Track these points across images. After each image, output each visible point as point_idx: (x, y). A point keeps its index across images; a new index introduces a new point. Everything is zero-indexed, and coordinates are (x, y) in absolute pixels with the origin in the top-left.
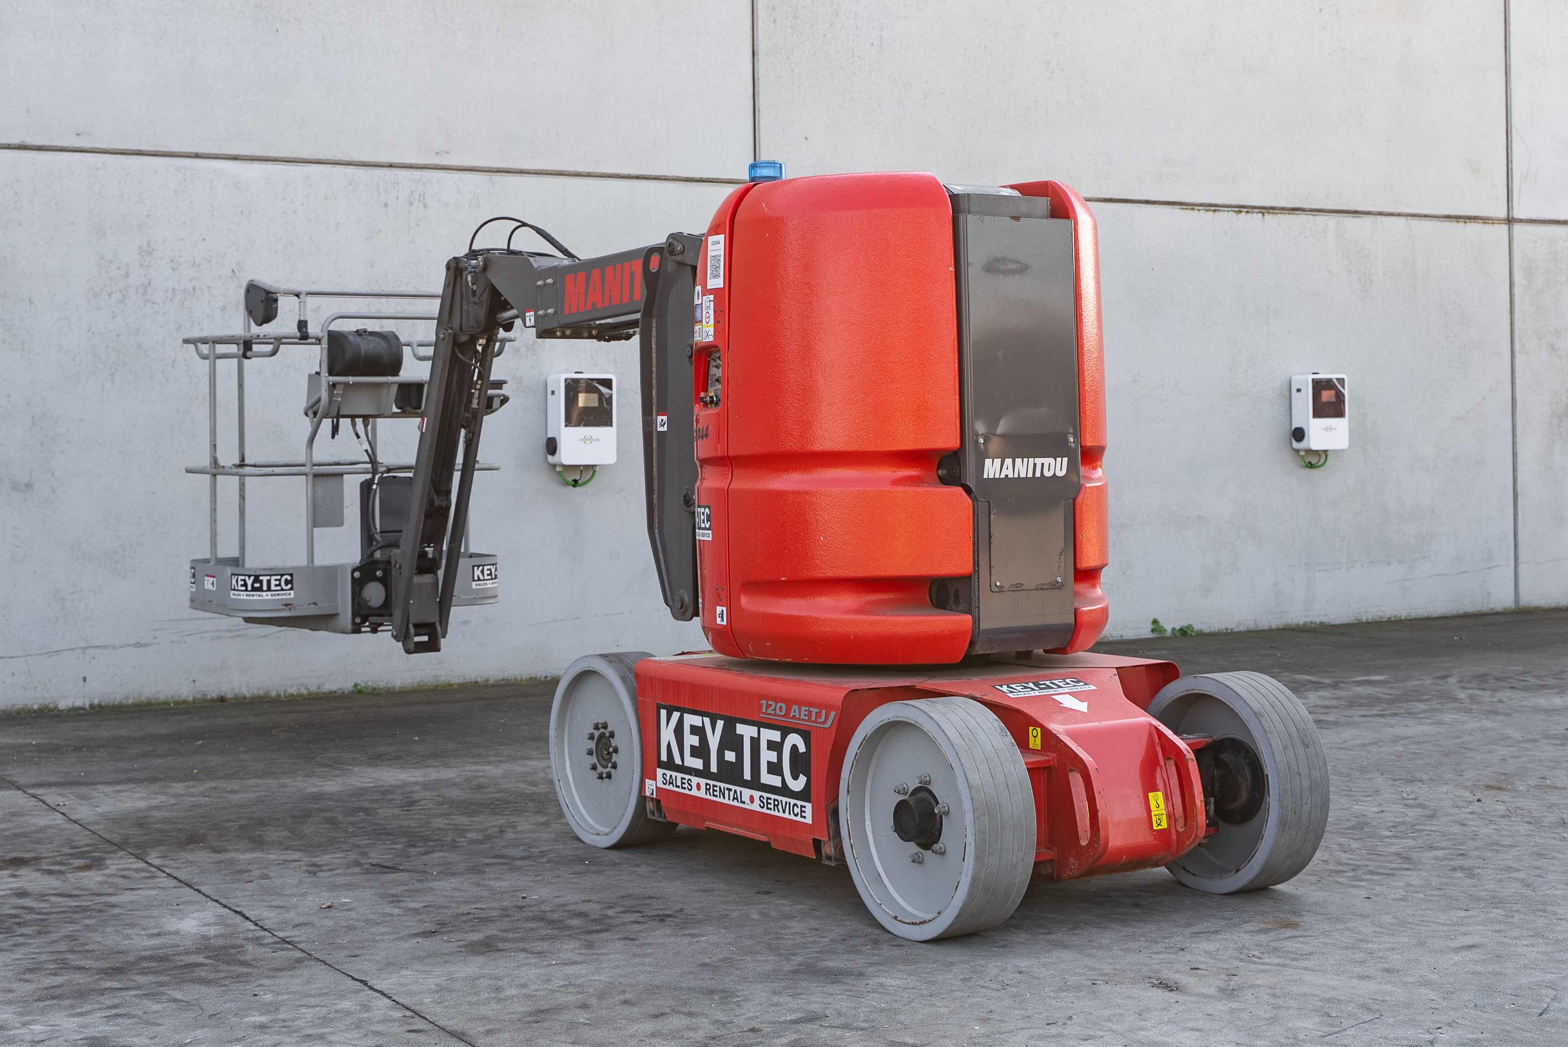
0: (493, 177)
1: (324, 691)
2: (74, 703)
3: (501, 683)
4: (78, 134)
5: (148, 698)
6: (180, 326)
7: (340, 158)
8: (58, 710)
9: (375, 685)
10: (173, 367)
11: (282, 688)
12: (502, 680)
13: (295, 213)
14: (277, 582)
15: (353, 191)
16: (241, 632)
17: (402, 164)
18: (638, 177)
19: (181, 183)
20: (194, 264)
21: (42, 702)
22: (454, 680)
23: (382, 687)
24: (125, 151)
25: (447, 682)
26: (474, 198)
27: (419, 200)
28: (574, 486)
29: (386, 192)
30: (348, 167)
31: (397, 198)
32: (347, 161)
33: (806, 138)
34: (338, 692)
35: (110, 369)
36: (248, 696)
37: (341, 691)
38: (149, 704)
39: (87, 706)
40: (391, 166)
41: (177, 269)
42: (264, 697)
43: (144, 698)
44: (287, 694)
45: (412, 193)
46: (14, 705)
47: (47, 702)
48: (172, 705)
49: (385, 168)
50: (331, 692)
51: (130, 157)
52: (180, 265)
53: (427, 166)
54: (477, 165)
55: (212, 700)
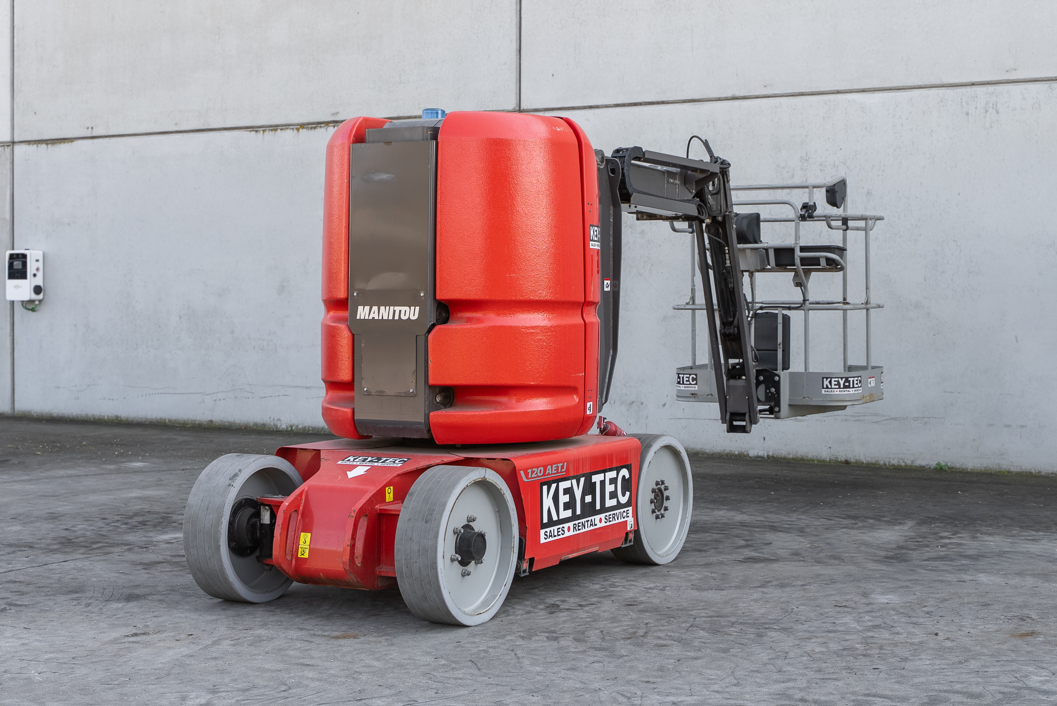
0: (1052, 84)
1: (916, 465)
2: (758, 453)
3: (1051, 475)
4: (765, 86)
5: (801, 455)
6: (825, 208)
7: (934, 83)
8: (749, 457)
9: (953, 466)
10: (820, 236)
11: (888, 459)
12: (1052, 474)
13: (902, 125)
14: (687, 379)
15: (943, 106)
16: (861, 418)
17: (980, 82)
19: (827, 112)
20: (835, 166)
21: (740, 450)
22: (1012, 469)
23: (958, 467)
24: (794, 94)
25: (1007, 470)
26: (1036, 102)
27: (993, 108)
29: (967, 104)
30: (940, 88)
31: (976, 108)
32: (940, 85)
34: (926, 467)
35: (782, 238)
36: (865, 462)
37: (928, 467)
38: (802, 459)
39: (765, 456)
40: (973, 84)
41: (824, 170)
42: (875, 464)
43: (799, 455)
44: (891, 464)
45: (987, 103)
46: (724, 450)
47: (743, 450)
48: (816, 462)
49: (968, 87)
50: (921, 467)
51: (797, 97)
52: (826, 167)
53: (1000, 82)
54: (1039, 77)
55: (841, 462)
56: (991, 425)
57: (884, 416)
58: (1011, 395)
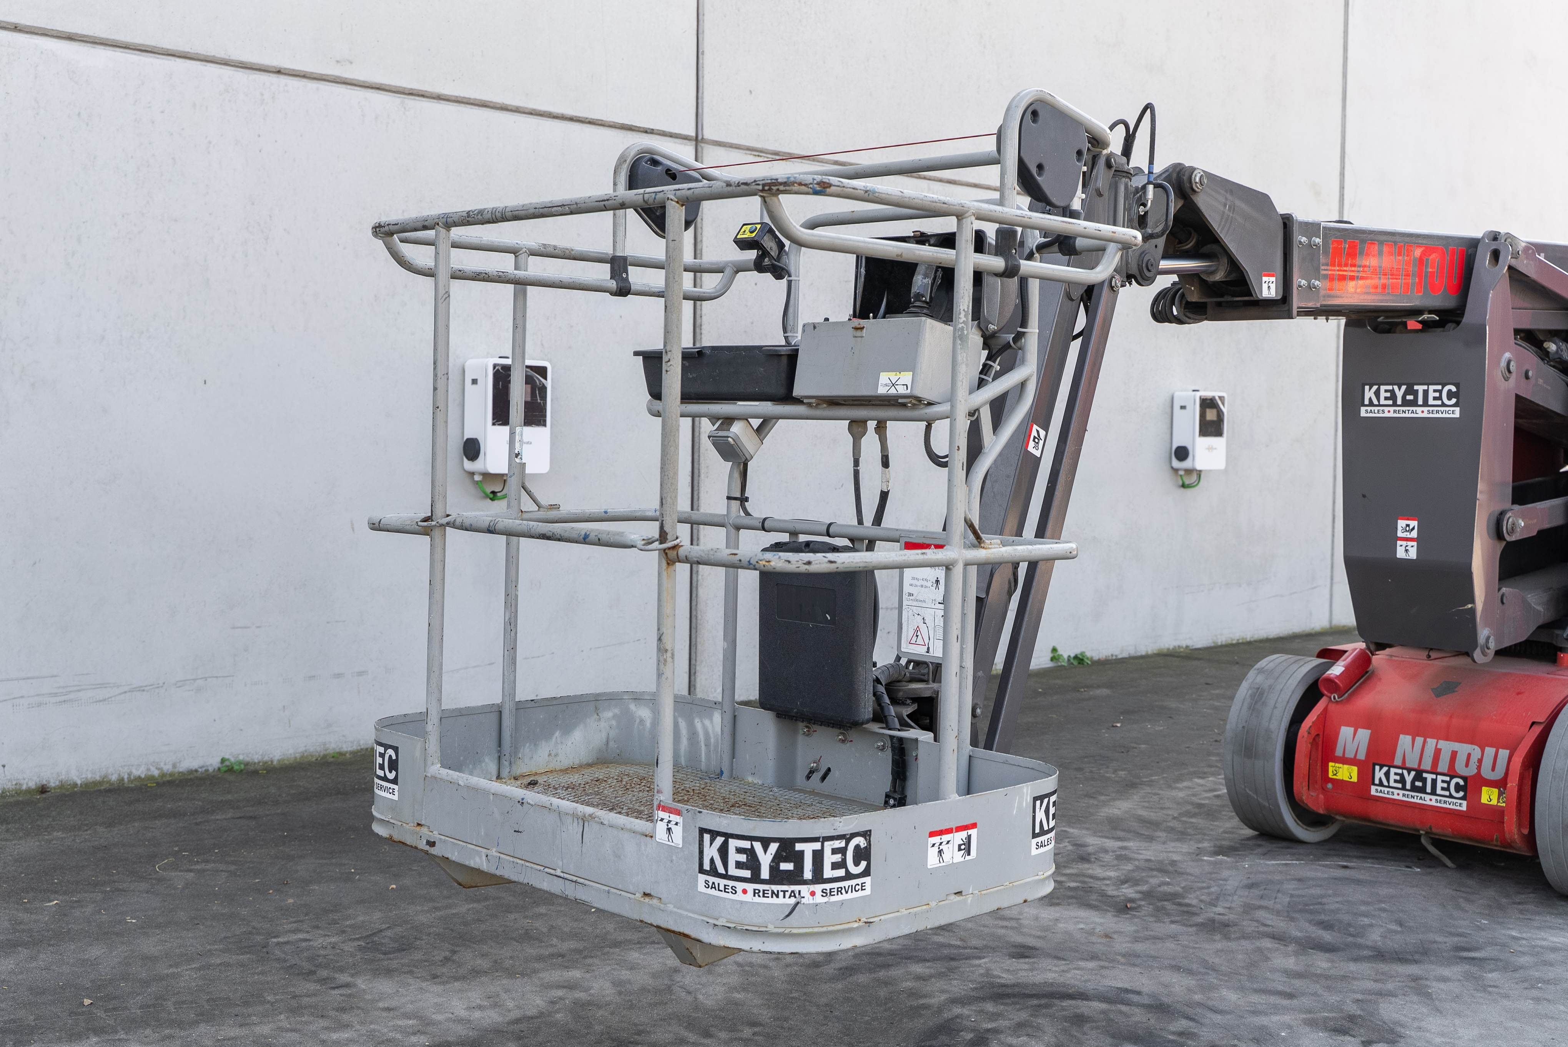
0: (406, 100)
1: (181, 770)
7: (213, 54)
9: (247, 759)
11: (126, 769)
13: (153, 122)
15: (230, 101)
16: (72, 696)
17: (294, 70)
18: (571, 119)
22: (346, 748)
23: (256, 761)
25: (338, 750)
28: (492, 499)
30: (223, 67)
32: (223, 60)
33: (751, 92)
34: (200, 770)
36: (79, 782)
37: (204, 769)
40: (279, 72)
42: (101, 783)
44: (132, 777)
49: (271, 75)
50: (191, 772)
53: (324, 77)
54: (387, 83)
55: (29, 791)
56: (312, 677)
57: (118, 687)
58: (344, 621)
